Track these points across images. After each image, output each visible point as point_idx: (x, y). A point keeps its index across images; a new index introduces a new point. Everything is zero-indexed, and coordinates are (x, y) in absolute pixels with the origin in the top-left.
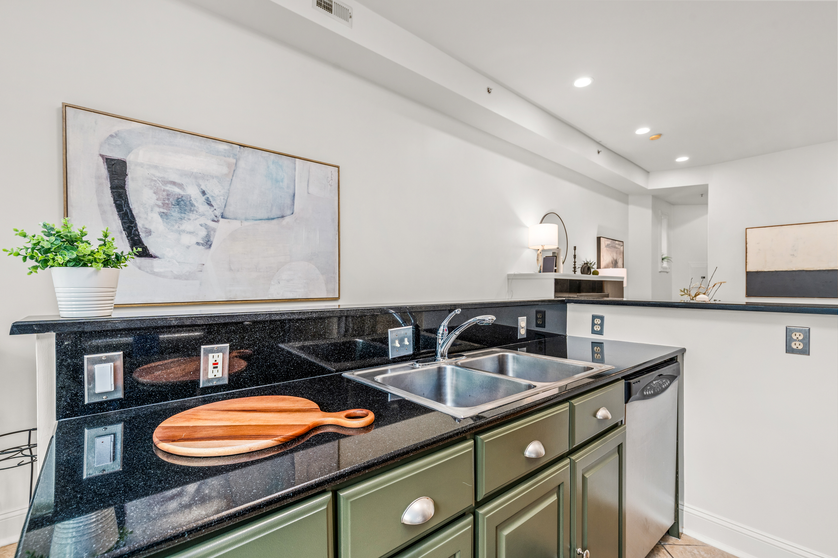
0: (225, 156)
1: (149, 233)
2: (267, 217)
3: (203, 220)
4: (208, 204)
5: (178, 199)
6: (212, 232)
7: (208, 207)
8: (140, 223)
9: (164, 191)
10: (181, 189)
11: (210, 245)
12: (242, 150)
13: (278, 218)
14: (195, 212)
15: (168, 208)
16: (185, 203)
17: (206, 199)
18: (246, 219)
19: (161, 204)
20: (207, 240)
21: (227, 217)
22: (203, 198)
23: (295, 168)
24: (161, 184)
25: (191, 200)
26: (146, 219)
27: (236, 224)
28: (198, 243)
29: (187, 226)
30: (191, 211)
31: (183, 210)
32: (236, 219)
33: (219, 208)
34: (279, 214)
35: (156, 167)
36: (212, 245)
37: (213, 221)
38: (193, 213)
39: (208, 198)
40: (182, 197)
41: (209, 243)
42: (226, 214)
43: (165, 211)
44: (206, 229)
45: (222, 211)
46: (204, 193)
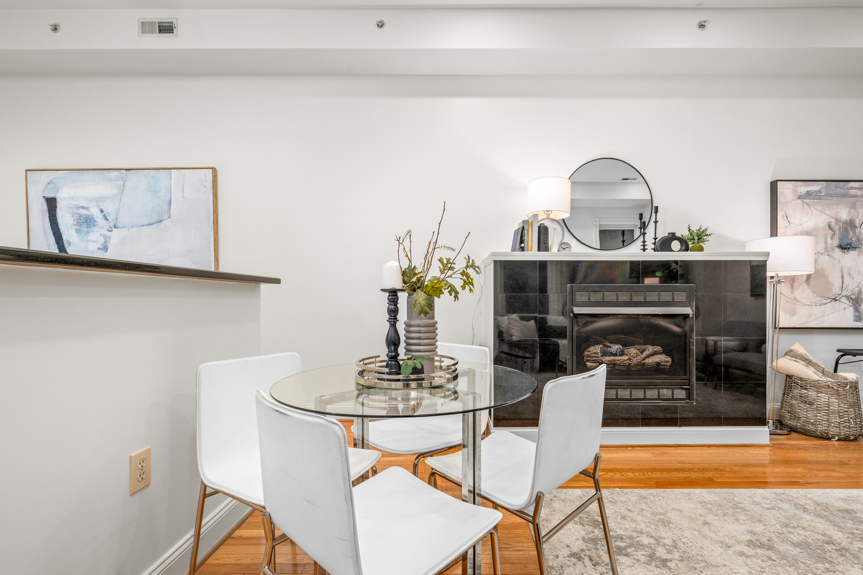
0: (116, 181)
1: (69, 243)
2: (148, 223)
3: (102, 231)
4: (105, 219)
5: (86, 218)
6: (108, 240)
7: (104, 221)
8: (65, 238)
9: (77, 214)
10: (88, 211)
11: (107, 249)
12: (128, 173)
13: (157, 222)
14: (96, 226)
15: (80, 226)
16: (90, 221)
17: (103, 216)
18: (132, 227)
19: (76, 223)
20: (105, 246)
21: (118, 227)
22: (102, 215)
23: (171, 178)
24: (75, 210)
25: (94, 218)
26: (68, 234)
27: (124, 232)
28: (99, 249)
29: (92, 236)
30: (94, 225)
31: (89, 226)
32: (124, 228)
33: (112, 221)
34: (158, 219)
35: (72, 198)
36: (108, 249)
37: (109, 231)
38: (95, 227)
39: (105, 214)
40: (88, 216)
41: (106, 248)
42: (118, 225)
43: (78, 228)
44: (104, 237)
45: (114, 223)
46: (102, 211)
